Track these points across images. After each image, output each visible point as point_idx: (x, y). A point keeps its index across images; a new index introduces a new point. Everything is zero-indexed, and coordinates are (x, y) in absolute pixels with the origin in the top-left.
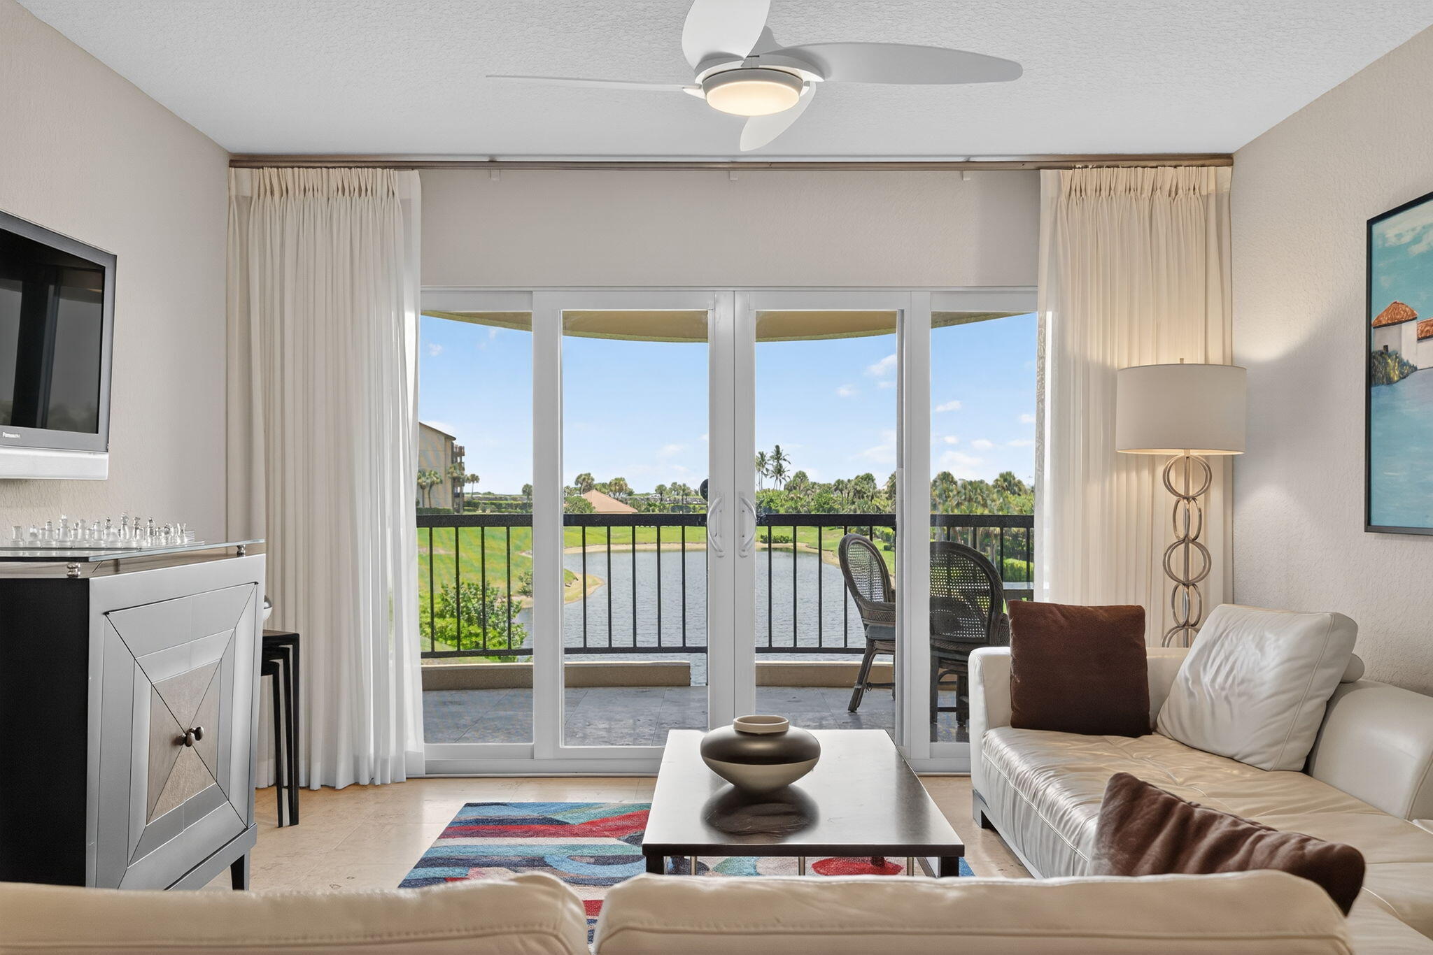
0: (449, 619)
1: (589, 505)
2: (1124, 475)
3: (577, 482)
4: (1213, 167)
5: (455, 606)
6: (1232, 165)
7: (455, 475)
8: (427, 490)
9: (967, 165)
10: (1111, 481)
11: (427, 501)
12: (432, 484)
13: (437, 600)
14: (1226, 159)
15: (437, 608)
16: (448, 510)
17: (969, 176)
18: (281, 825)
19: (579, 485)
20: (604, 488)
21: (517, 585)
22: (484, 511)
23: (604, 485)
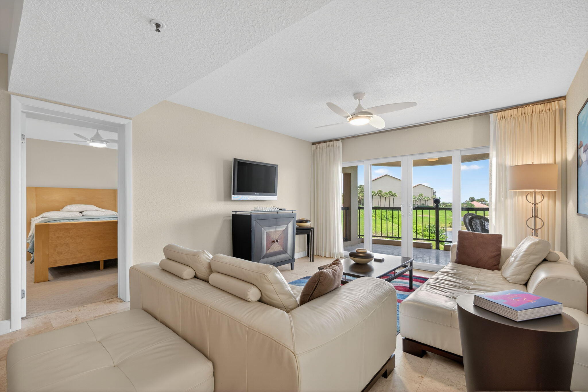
0: (427, 232)
1: (473, 205)
2: (517, 197)
3: (469, 199)
4: (556, 102)
5: (428, 229)
6: (566, 99)
7: (434, 198)
8: (426, 201)
9: (469, 116)
10: (515, 198)
11: (426, 203)
12: (428, 200)
13: (424, 227)
14: (564, 98)
15: (424, 229)
16: (432, 206)
17: (470, 119)
18: (310, 261)
19: (470, 200)
20: (478, 201)
21: (448, 225)
22: (442, 206)
23: (478, 200)
